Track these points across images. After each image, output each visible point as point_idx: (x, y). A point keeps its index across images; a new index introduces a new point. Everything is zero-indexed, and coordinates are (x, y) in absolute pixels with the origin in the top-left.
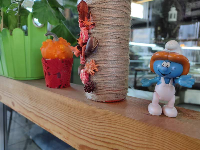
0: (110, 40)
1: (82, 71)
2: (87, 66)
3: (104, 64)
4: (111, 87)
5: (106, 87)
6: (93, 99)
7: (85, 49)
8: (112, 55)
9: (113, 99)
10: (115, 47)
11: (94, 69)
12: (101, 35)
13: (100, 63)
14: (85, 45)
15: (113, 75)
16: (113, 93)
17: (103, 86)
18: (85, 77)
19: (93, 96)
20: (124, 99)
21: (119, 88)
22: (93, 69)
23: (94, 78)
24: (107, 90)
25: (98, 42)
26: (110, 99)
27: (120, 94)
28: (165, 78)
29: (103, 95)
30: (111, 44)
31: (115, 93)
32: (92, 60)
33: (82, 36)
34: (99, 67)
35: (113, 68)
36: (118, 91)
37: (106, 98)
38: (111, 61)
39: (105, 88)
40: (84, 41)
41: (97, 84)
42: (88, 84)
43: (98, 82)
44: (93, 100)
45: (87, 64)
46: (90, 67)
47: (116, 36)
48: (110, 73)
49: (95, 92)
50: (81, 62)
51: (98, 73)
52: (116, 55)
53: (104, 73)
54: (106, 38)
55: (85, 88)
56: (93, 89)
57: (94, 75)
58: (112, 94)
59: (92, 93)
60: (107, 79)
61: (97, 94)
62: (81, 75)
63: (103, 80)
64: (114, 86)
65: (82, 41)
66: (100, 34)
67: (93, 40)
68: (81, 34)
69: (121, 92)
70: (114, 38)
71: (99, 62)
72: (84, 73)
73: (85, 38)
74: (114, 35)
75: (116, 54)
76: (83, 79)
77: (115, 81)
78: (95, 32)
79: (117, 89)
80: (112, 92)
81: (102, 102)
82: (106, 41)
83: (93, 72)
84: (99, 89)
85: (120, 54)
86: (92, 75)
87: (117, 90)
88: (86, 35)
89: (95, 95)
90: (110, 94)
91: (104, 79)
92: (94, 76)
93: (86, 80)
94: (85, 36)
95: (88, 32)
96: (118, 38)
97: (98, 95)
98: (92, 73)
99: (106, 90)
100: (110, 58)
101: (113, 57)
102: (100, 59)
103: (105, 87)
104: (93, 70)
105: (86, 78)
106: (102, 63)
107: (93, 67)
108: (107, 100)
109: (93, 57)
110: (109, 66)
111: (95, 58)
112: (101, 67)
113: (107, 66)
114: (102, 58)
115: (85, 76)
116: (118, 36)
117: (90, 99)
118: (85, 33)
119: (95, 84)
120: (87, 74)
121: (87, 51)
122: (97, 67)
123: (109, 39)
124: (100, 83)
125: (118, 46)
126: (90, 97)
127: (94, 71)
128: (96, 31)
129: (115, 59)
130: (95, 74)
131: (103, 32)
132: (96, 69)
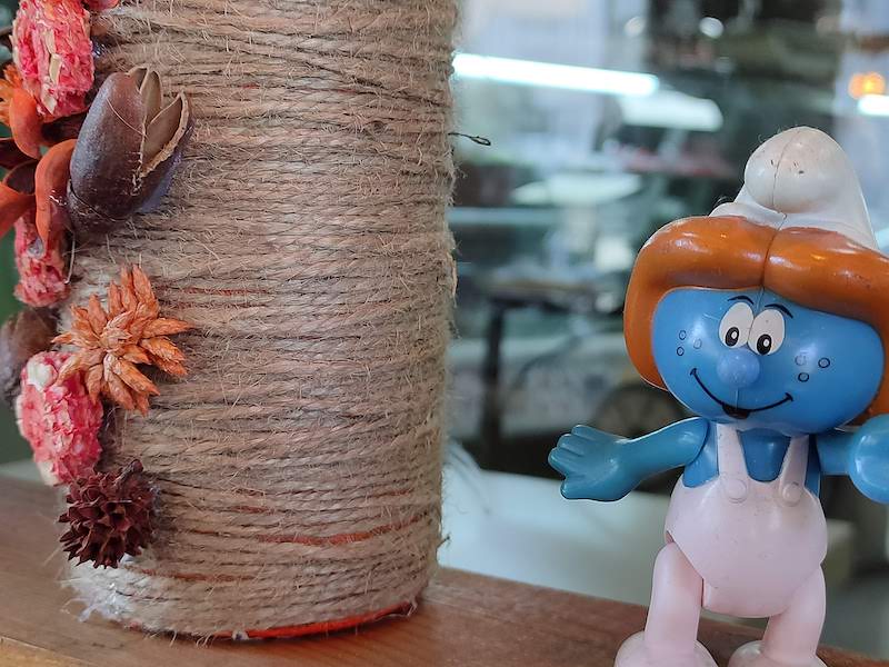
0: (285, 106)
1: (37, 372)
2: (79, 327)
3: (235, 313)
4: (305, 506)
5: (255, 511)
6: (139, 621)
7: (63, 173)
8: (305, 229)
9: (319, 608)
10: (333, 159)
11: (144, 358)
12: (203, 55)
13: (203, 299)
14: (62, 147)
15: (317, 405)
16: (317, 562)
17: (234, 499)
18: (70, 426)
19: (143, 592)
20: (409, 606)
21: (370, 513)
22: (136, 355)
23: (151, 429)
24: (265, 532)
25: (183, 123)
26: (289, 614)
27: (377, 564)
28: (743, 437)
29: (229, 579)
30: (298, 141)
31: (332, 561)
32: (131, 274)
33: (33, 55)
34: (194, 339)
35: (320, 345)
36: (357, 537)
37: (256, 607)
38: (297, 284)
39: (252, 518)
40: (52, 105)
41: (179, 489)
42: (95, 494)
43: (183, 467)
44: (138, 629)
45: (82, 312)
46: (112, 333)
47: (336, 66)
48: (290, 386)
49: (159, 559)
50: (30, 287)
51: (188, 390)
52: (339, 232)
53: (237, 392)
54: (254, 85)
55: (67, 528)
56: (138, 527)
57: (144, 405)
58: (311, 570)
59: (129, 568)
60: (260, 440)
61: (178, 577)
62: (30, 406)
63: (230, 453)
64: (325, 497)
65: (38, 101)
66: (200, 46)
67: (141, 100)
68: (28, 41)
69: (383, 550)
70: (323, 84)
71: (188, 297)
72: (59, 390)
73: (64, 79)
74: (319, 61)
75: (337, 221)
76: (48, 444)
77: (335, 457)
78: (156, 29)
79: (356, 521)
80: (311, 550)
81: (223, 642)
82: (248, 108)
83: (143, 383)
84: (195, 531)
85: (378, 223)
86: (132, 406)
87: (353, 528)
88: (71, 57)
89: (160, 583)
90: (294, 569)
91: (240, 443)
92: (151, 414)
93: (79, 447)
94: (58, 61)
95: (86, 28)
96: (360, 81)
97: (190, 579)
98: (130, 389)
99: (261, 538)
100: (288, 260)
101: (316, 249)
102: (200, 267)
103: (245, 508)
104: (141, 367)
105: (79, 431)
106: (219, 298)
107: (142, 338)
108: (266, 620)
109: (138, 244)
110: (284, 327)
111: (156, 260)
112: (215, 336)
113: (264, 328)
114: (220, 260)
115: (64, 417)
116: (354, 68)
117: (113, 616)
118: (58, 34)
119: (155, 487)
120: (85, 401)
121: (81, 197)
122: (171, 337)
123: (281, 91)
124: (201, 478)
125: (360, 151)
126: (115, 599)
127: (151, 368)
128: (161, 19)
129: (331, 270)
130: (159, 400)
131: (228, 30)
132: (166, 351)
